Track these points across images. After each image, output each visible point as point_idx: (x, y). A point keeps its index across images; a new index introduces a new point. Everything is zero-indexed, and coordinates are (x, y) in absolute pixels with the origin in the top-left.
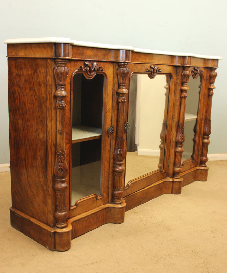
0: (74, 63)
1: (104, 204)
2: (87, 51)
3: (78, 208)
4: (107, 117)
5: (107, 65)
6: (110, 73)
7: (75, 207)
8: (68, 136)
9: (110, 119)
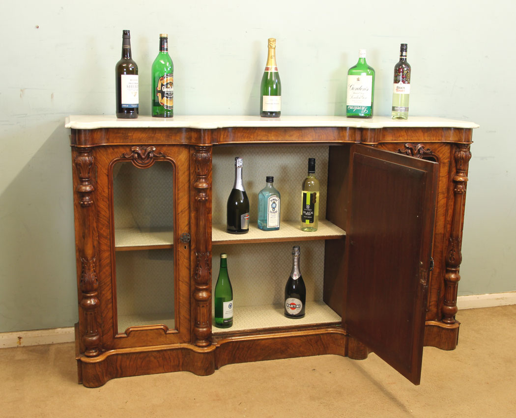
0: (113, 149)
1: (181, 343)
2: (134, 134)
3: (129, 338)
4: (180, 221)
5: (175, 149)
6: (183, 160)
7: (125, 335)
8: (106, 241)
9: (187, 223)
